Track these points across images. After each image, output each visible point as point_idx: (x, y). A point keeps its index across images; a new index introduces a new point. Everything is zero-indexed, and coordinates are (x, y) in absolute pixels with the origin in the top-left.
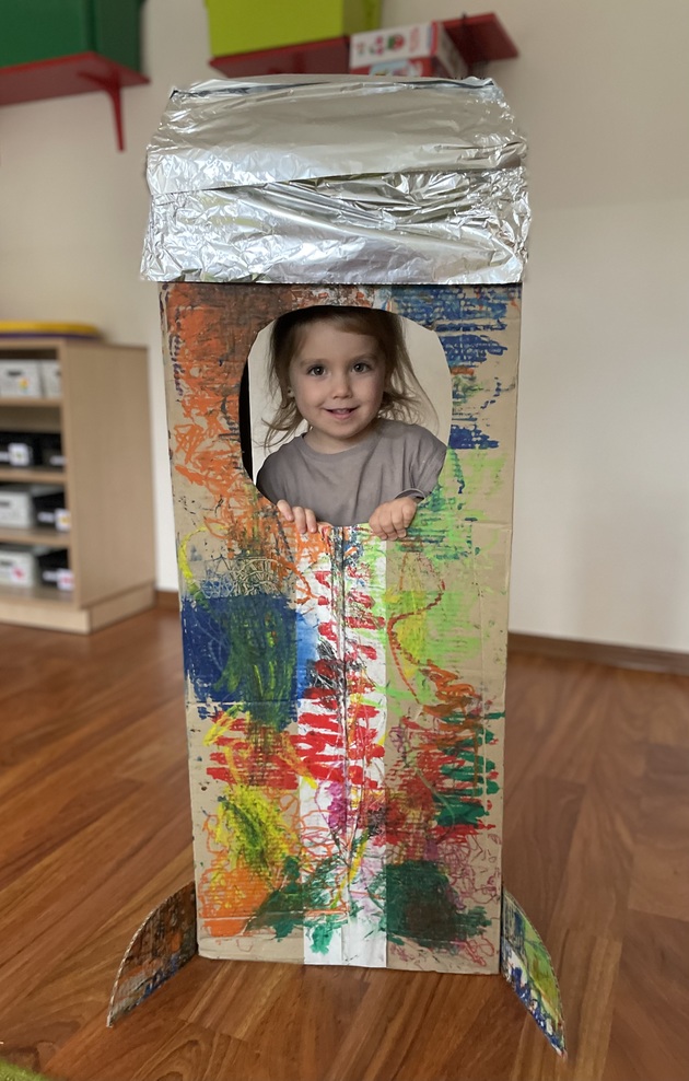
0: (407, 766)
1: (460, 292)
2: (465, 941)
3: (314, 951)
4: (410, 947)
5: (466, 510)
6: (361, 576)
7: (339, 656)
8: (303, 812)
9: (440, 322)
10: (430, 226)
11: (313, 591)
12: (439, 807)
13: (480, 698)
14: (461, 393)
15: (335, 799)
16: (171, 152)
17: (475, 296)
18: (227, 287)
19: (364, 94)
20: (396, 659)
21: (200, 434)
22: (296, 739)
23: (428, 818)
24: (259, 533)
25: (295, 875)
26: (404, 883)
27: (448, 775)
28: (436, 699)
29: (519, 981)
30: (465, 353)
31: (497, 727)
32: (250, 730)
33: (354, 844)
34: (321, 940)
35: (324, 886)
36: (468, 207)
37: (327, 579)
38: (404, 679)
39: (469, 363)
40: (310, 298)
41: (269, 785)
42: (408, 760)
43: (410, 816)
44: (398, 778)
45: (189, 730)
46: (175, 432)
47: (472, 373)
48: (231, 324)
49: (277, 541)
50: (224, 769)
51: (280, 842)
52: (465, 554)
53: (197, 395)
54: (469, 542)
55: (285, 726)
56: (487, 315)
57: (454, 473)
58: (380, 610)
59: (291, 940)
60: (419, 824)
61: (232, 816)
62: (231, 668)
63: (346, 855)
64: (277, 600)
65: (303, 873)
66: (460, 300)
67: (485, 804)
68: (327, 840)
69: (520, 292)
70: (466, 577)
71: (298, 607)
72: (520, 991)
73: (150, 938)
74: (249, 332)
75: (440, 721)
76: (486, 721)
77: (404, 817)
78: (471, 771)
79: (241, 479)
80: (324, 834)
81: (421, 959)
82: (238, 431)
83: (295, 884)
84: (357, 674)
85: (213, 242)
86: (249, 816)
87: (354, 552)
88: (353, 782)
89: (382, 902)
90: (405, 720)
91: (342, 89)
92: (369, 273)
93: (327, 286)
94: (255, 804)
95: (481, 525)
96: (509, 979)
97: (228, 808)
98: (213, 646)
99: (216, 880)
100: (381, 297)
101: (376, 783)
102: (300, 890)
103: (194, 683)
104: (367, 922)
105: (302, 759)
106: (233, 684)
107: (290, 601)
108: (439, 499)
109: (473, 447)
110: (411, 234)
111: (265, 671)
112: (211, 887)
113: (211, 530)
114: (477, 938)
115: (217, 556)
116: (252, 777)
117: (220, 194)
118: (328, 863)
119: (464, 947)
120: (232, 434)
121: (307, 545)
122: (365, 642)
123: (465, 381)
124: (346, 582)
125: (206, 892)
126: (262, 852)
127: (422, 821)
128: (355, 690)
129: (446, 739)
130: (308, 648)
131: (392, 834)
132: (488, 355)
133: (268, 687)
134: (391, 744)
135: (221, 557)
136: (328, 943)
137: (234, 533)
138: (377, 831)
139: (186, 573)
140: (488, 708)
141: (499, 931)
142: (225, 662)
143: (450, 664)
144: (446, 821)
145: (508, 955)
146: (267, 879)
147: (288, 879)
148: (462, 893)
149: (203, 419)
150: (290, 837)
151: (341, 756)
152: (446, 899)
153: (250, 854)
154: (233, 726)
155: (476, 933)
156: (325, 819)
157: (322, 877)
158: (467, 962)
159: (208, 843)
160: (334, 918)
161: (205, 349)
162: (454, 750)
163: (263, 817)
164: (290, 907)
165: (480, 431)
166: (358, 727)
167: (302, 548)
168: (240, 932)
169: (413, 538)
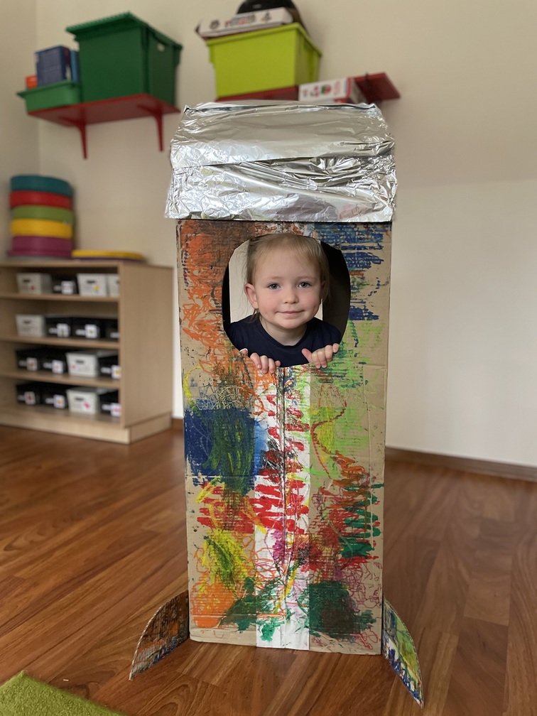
0: (323, 519)
1: (355, 227)
4: (324, 638)
5: (359, 357)
6: (295, 398)
7: (281, 448)
8: (257, 549)
9: (344, 244)
10: (338, 188)
11: (265, 407)
12: (343, 545)
13: (368, 475)
14: (356, 287)
15: (277, 541)
16: (185, 144)
17: (364, 229)
18: (217, 222)
19: (299, 112)
20: (316, 450)
21: (198, 310)
22: (253, 501)
23: (336, 553)
24: (232, 370)
25: (251, 590)
26: (320, 596)
27: (349, 524)
28: (341, 475)
29: (393, 658)
30: (358, 262)
31: (379, 493)
32: (225, 494)
33: (289, 570)
34: (268, 632)
35: (270, 598)
36: (360, 178)
37: (274, 400)
38: (321, 463)
39: (361, 269)
40: (266, 230)
41: (236, 530)
42: (324, 515)
43: (325, 552)
44: (317, 527)
45: (187, 493)
46: (183, 308)
47: (363, 275)
48: (219, 244)
49: (243, 376)
50: (208, 518)
51: (242, 567)
52: (359, 384)
53: (197, 286)
54: (361, 377)
55: (246, 493)
56: (372, 241)
57: (352, 335)
58: (306, 419)
59: (248, 632)
60: (330, 557)
61: (213, 549)
62: (214, 455)
63: (283, 578)
64: (243, 412)
65: (257, 589)
66: (355, 232)
67: (372, 543)
68: (272, 567)
69: (391, 227)
70: (359, 398)
71: (256, 417)
72: (394, 664)
73: (158, 624)
74: (229, 249)
75: (344, 489)
76: (372, 489)
77: (321, 552)
78: (363, 522)
79: (222, 337)
80: (270, 564)
81: (331, 645)
82: (220, 309)
83: (251, 596)
84: (292, 460)
85: (209, 196)
86: (223, 550)
87: (291, 383)
88: (289, 530)
89: (306, 609)
90: (322, 489)
91: (286, 109)
92: (300, 215)
93: (276, 222)
94: (227, 542)
95: (368, 366)
96: (387, 657)
97: (210, 544)
98: (203, 440)
99: (202, 591)
100: (308, 229)
101: (303, 531)
102: (255, 600)
103: (191, 463)
104: (297, 622)
105: (257, 514)
106: (215, 464)
107: (251, 413)
108: (343, 350)
109: (363, 319)
110: (326, 193)
111: (234, 456)
112: (198, 595)
113: (203, 368)
114: (367, 631)
115: (206, 384)
116: (225, 524)
117: (213, 168)
118: (273, 582)
119: (358, 637)
120: (217, 310)
121: (261, 378)
122: (297, 439)
123: (359, 280)
124: (285, 402)
125: (196, 598)
126: (231, 574)
127: (332, 555)
128: (287, 470)
129: (347, 501)
130: (261, 443)
131: (313, 563)
132: (372, 264)
133: (237, 467)
134: (313, 505)
135: (209, 384)
136: (272, 635)
137: (217, 370)
138: (303, 562)
139: (188, 394)
140: (374, 481)
141: (381, 626)
142: (210, 451)
143: (349, 453)
144: (347, 555)
145: (386, 641)
146: (234, 592)
147: (247, 592)
148: (358, 601)
149: (200, 300)
150: (248, 564)
151: (281, 513)
152: (347, 606)
153: (223, 575)
154: (214, 491)
155: (366, 628)
156: (271, 554)
157: (268, 592)
158: (361, 647)
159: (197, 566)
160: (275, 619)
161: (203, 259)
162: (352, 508)
163: (232, 551)
164: (248, 611)
165: (368, 310)
166: (292, 494)
167: (259, 380)
168: (215, 626)
169: (327, 375)
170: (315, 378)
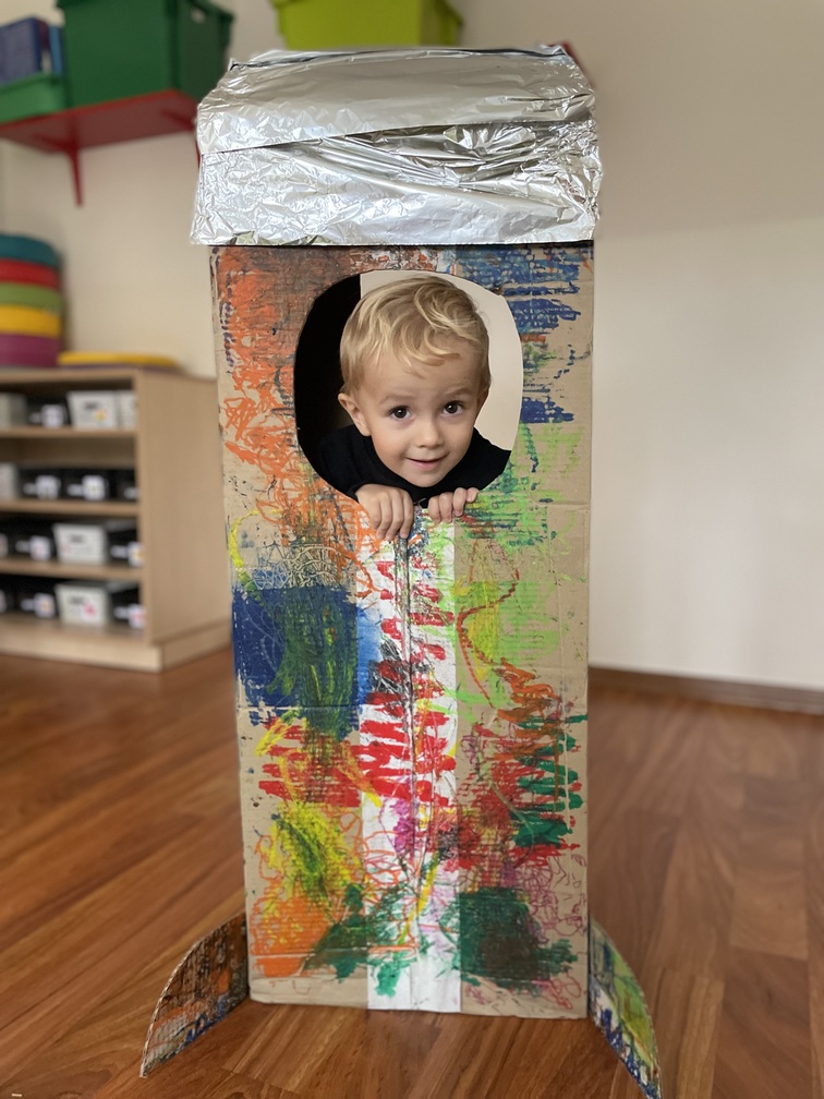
0: (481, 779)
1: (529, 254)
2: (548, 979)
4: (487, 987)
5: (540, 490)
6: (427, 567)
7: (405, 656)
8: (366, 834)
9: (508, 286)
10: (496, 183)
11: (374, 583)
12: (517, 825)
13: (560, 699)
14: (532, 362)
15: (402, 819)
16: (221, 110)
17: (545, 257)
18: (281, 250)
20: (467, 658)
21: (252, 409)
22: (357, 750)
23: (505, 839)
25: (358, 905)
26: (479, 914)
27: (527, 788)
28: (512, 702)
29: (609, 1023)
30: (535, 318)
31: (579, 732)
32: (307, 739)
33: (423, 870)
34: (387, 980)
35: (391, 918)
36: (534, 163)
37: (391, 570)
38: (476, 681)
39: (541, 330)
40: (369, 262)
41: (329, 802)
42: (482, 772)
43: (485, 836)
44: (471, 793)
45: (239, 738)
46: (225, 406)
47: (544, 340)
48: (285, 290)
49: (335, 527)
50: (278, 782)
51: (341, 867)
52: (540, 539)
53: (249, 366)
54: (544, 525)
55: (345, 735)
56: (558, 277)
57: (526, 450)
58: (448, 604)
59: (354, 981)
60: (495, 845)
61: (288, 836)
62: (286, 669)
63: (414, 882)
64: (336, 593)
65: (367, 904)
66: (529, 262)
67: (567, 821)
68: (393, 865)
69: (592, 253)
70: (542, 564)
71: (359, 601)
72: (610, 1036)
73: (192, 974)
74: (304, 299)
75: (517, 727)
76: (566, 725)
77: (478, 838)
78: (551, 783)
79: (295, 458)
80: (390, 859)
81: (500, 1002)
82: (292, 406)
83: (358, 916)
84: (424, 677)
86: (306, 837)
87: (418, 541)
88: (422, 799)
89: (455, 936)
90: (478, 727)
92: (431, 233)
93: (387, 248)
94: (313, 824)
95: (557, 506)
96: (598, 1022)
97: (282, 828)
98: (265, 643)
99: (270, 911)
100: (444, 259)
101: (447, 800)
102: (364, 923)
103: (246, 684)
104: (439, 960)
105: (365, 772)
106: (288, 686)
107: (349, 594)
108: (511, 479)
109: (546, 421)
110: (476, 191)
111: (322, 671)
112: (264, 919)
113: (263, 514)
114: (561, 976)
115: (270, 542)
116: (310, 792)
117: (270, 151)
118: (394, 891)
119: (547, 987)
120: (286, 409)
121: (368, 532)
122: (432, 640)
123: (536, 350)
124: (411, 574)
125: (260, 925)
126: (321, 882)
127: (498, 842)
128: (422, 694)
129: (523, 747)
130: (370, 647)
131: (465, 857)
132: (561, 321)
133: (327, 690)
134: (463, 755)
135: (275, 543)
136: (395, 985)
137: (288, 518)
138: (448, 854)
139: (237, 561)
140: (569, 711)
141: (585, 968)
142: (279, 663)
143: (526, 662)
144: (524, 841)
145: (596, 995)
146: (327, 910)
147: (350, 910)
148: (544, 924)
149: (255, 391)
150: (351, 861)
151: (408, 770)
152: (526, 931)
153: (307, 881)
154: (287, 734)
155: (560, 971)
156: (391, 841)
157: (388, 908)
158: (550, 1005)
159: (260, 867)
160: (401, 955)
161: (258, 317)
162: (532, 760)
163: (322, 838)
164: (353, 943)
165: (554, 403)
166: (426, 736)
167: (363, 535)
168: (295, 972)
169: (483, 524)
170: (462, 529)
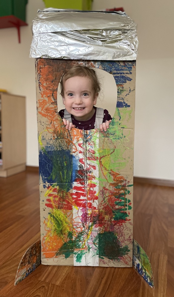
0: (105, 202)
1: (119, 64)
3: (77, 262)
4: (106, 259)
5: (121, 125)
6: (92, 145)
7: (85, 168)
8: (74, 217)
9: (114, 72)
10: (111, 45)
11: (77, 149)
12: (114, 214)
13: (126, 180)
14: (120, 92)
15: (83, 213)
16: (39, 22)
17: (123, 65)
18: (54, 60)
20: (102, 169)
21: (46, 102)
22: (72, 194)
23: (111, 218)
24: (62, 132)
25: (71, 237)
26: (104, 239)
27: (117, 204)
28: (113, 181)
29: (139, 268)
30: (121, 80)
31: (131, 189)
32: (58, 192)
33: (89, 227)
34: (79, 258)
35: (80, 241)
36: (121, 40)
37: (82, 146)
38: (104, 175)
39: (122, 83)
41: (64, 209)
42: (105, 200)
43: (106, 218)
44: (102, 206)
45: (40, 192)
46: (38, 102)
47: (123, 86)
48: (55, 71)
49: (67, 134)
50: (50, 204)
51: (67, 227)
52: (121, 138)
53: (45, 91)
54: (122, 134)
55: (69, 190)
56: (127, 70)
57: (118, 114)
58: (97, 155)
59: (70, 259)
60: (108, 220)
61: (53, 219)
62: (54, 173)
63: (87, 231)
64: (67, 152)
65: (74, 237)
66: (119, 66)
67: (128, 213)
68: (81, 226)
69: (135, 64)
70: (121, 144)
71: (73, 154)
72: (139, 271)
73: (27, 257)
74: (60, 73)
75: (114, 188)
76: (127, 187)
77: (104, 218)
78: (123, 203)
79: (57, 116)
80: (80, 224)
81: (109, 263)
83: (71, 240)
84: (90, 174)
86: (58, 219)
87: (89, 138)
88: (89, 208)
89: (97, 246)
90: (104, 188)
92: (94, 57)
93: (83, 60)
94: (60, 215)
95: (126, 129)
96: (135, 268)
97: (51, 216)
98: (48, 166)
99: (47, 240)
100: (97, 64)
101: (96, 208)
102: (73, 242)
103: (42, 177)
104: (93, 252)
105: (74, 200)
106: (54, 177)
107: (71, 152)
108: (114, 122)
109: (123, 107)
110: (106, 46)
111: (63, 173)
112: (46, 242)
113: (48, 131)
114: (126, 256)
115: (50, 138)
116: (59, 206)
117: (52, 34)
118: (81, 233)
119: (122, 259)
120: (55, 103)
121: (76, 135)
122: (93, 164)
123: (121, 89)
124: (87, 147)
125: (44, 243)
126: (61, 230)
128: (89, 179)
129: (116, 193)
130: (76, 166)
131: (100, 223)
132: (127, 81)
133: (64, 178)
134: (100, 196)
135: (51, 139)
136: (81, 258)
137: (54, 132)
138: (96, 223)
139: (41, 143)
140: (128, 183)
141: (132, 253)
142: (51, 171)
143: (117, 170)
144: (116, 219)
145: (135, 260)
146: (63, 239)
147: (69, 239)
148: (121, 241)
149: (47, 98)
150: (70, 225)
151: (85, 199)
152: (116, 243)
153: (58, 231)
154: (53, 190)
155: (126, 254)
156: (80, 219)
157: (79, 238)
158: (123, 264)
159: (45, 227)
160: (83, 251)
161: (48, 78)
162: (118, 197)
163: (62, 219)
164: (70, 248)
165: (125, 102)
166: (90, 190)
167: (75, 136)
168: (54, 256)
169: (106, 133)
170: (101, 135)
